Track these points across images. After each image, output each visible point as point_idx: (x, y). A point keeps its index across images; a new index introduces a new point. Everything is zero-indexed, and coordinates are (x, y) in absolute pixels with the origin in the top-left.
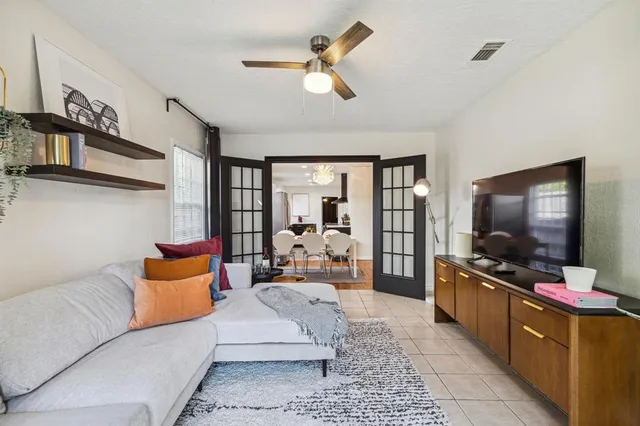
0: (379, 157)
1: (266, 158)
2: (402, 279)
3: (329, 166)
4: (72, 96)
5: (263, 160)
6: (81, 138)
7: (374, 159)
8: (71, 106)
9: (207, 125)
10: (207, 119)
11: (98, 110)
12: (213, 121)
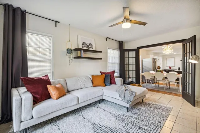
1: (137, 47)
3: (169, 46)
4: (83, 43)
5: (136, 48)
6: (82, 51)
8: (83, 45)
9: (119, 41)
10: (118, 40)
11: (88, 45)
12: (121, 40)
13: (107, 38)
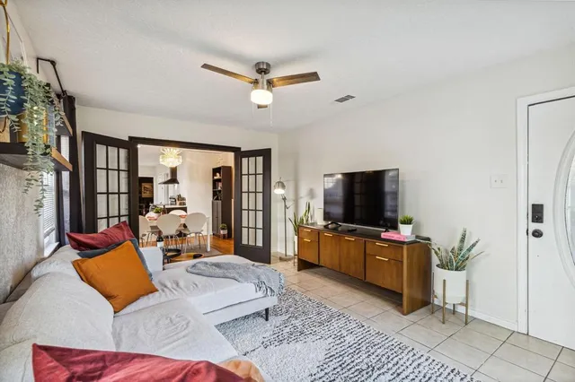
0: (240, 148)
1: (130, 138)
2: (255, 248)
5: (127, 139)
7: (236, 150)
13: (53, 63)
